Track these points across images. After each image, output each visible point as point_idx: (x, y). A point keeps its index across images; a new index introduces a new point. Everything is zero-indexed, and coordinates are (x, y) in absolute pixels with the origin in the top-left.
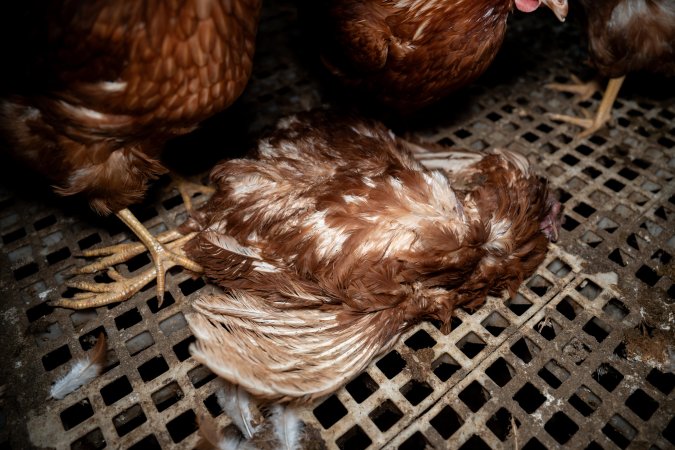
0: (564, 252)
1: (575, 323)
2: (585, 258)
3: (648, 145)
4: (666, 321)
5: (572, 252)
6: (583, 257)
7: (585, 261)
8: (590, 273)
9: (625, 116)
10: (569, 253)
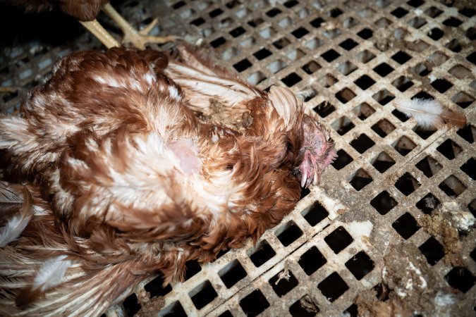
0: (324, 195)
1: (311, 279)
2: (344, 204)
3: (455, 62)
4: (403, 287)
5: (333, 196)
6: (342, 202)
7: (343, 207)
8: (344, 222)
9: (440, 27)
10: (329, 197)
